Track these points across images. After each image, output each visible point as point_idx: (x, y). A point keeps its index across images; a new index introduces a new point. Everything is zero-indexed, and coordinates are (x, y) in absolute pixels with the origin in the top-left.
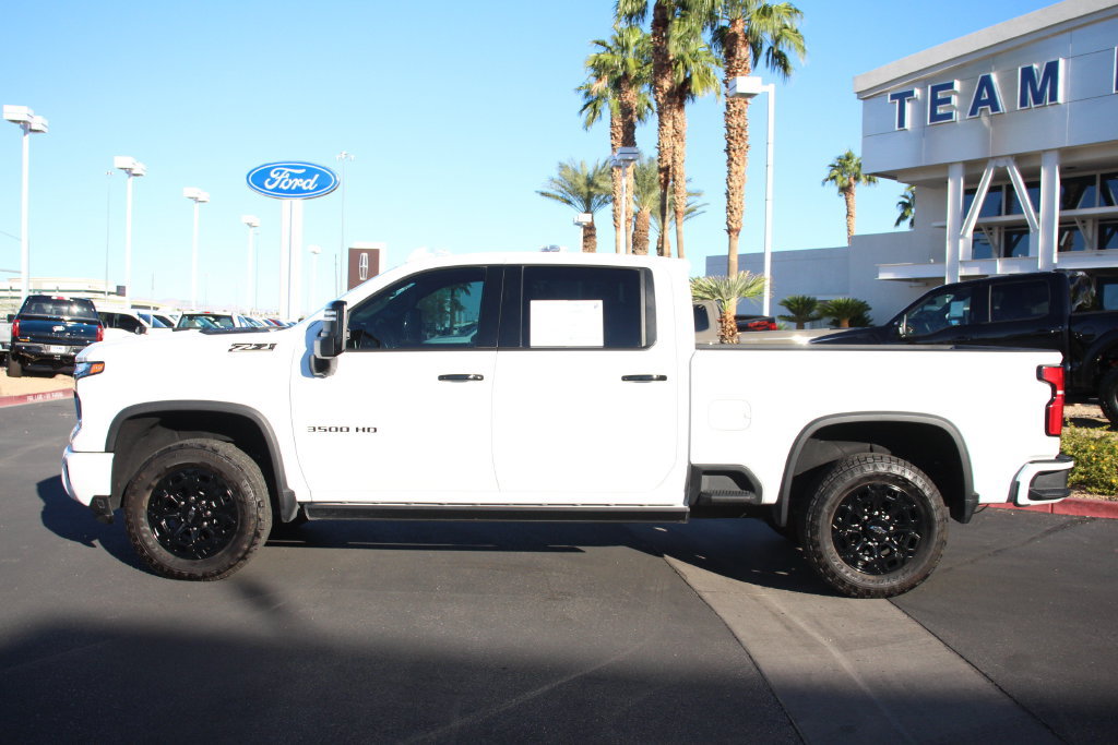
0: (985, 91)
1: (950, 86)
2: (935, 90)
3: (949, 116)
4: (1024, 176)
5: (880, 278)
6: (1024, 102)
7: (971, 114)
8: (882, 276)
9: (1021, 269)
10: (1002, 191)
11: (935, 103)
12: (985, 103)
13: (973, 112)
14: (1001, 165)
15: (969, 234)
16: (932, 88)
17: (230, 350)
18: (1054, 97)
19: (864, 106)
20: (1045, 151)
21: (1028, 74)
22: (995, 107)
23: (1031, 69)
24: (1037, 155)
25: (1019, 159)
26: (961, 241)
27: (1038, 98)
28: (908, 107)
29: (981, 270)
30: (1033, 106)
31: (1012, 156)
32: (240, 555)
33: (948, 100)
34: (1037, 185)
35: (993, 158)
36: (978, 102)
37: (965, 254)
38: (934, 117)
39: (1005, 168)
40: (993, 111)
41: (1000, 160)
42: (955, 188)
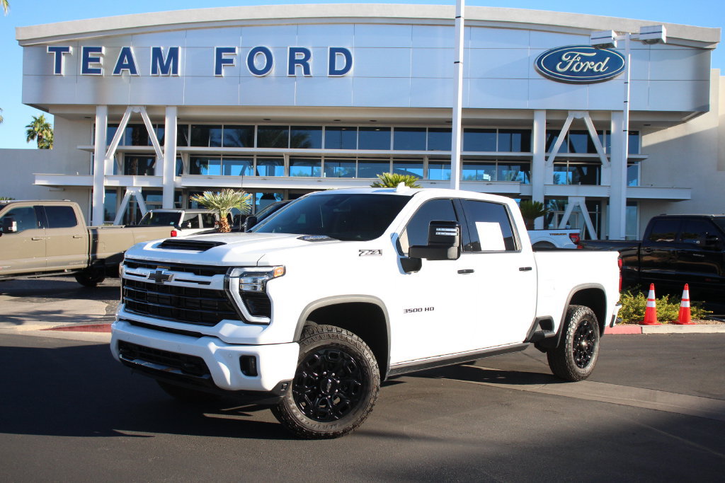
0: (126, 58)
1: (100, 50)
2: (87, 50)
3: (99, 71)
4: (152, 119)
5: (36, 183)
6: (154, 71)
7: (115, 73)
8: (38, 182)
9: (150, 183)
10: (137, 133)
11: (87, 60)
12: (126, 66)
13: (117, 71)
14: (136, 111)
15: (112, 157)
16: (84, 48)
17: (360, 255)
18: (175, 71)
19: (24, 51)
20: (167, 106)
21: (157, 52)
22: (133, 71)
23: (159, 49)
24: (164, 108)
25: (149, 108)
26: (106, 161)
27: (165, 70)
28: (63, 58)
29: (120, 182)
30: (161, 74)
31: (144, 106)
32: (368, 409)
33: (98, 60)
34: (163, 126)
35: (130, 106)
36: (120, 66)
37: (108, 171)
38: (86, 70)
39: (140, 113)
40: (132, 73)
41: (136, 107)
42: (101, 123)
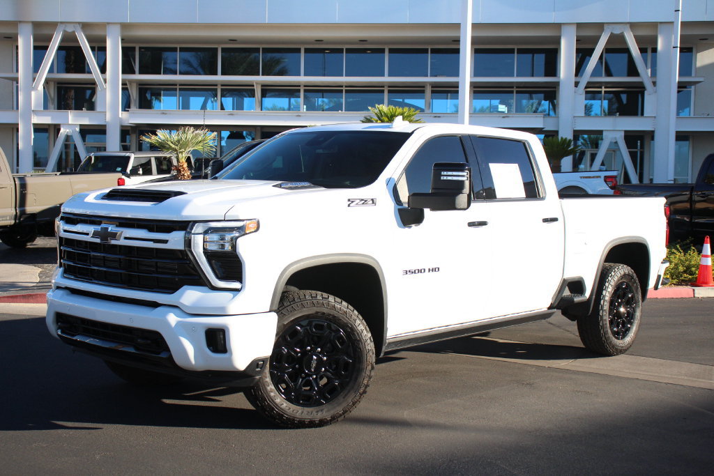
4: (90, 40)
9: (90, 121)
10: (72, 57)
14: (70, 29)
15: (41, 88)
17: (349, 206)
20: (108, 23)
24: (104, 25)
25: (85, 26)
26: (33, 93)
29: (52, 119)
31: (79, 23)
32: (361, 391)
34: (103, 49)
35: (62, 23)
37: (37, 105)
39: (74, 32)
41: (69, 25)
42: (25, 44)
